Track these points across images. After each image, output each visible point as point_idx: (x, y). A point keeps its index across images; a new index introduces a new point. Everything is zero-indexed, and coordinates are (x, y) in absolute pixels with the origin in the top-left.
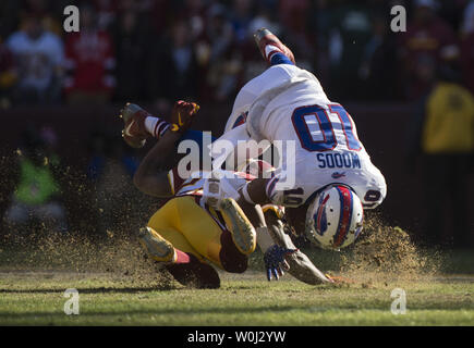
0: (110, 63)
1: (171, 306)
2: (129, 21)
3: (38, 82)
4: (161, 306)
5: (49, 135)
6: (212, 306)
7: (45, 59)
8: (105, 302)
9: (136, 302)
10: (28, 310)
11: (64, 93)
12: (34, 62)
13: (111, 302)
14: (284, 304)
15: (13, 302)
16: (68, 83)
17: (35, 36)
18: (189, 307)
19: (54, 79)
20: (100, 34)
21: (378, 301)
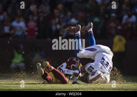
0: (36, 29)
1: (50, 88)
2: (41, 19)
3: (19, 33)
4: (48, 88)
5: (22, 46)
6: (60, 88)
7: (21, 28)
8: (34, 87)
9: (42, 87)
10: (16, 89)
11: (25, 36)
12: (18, 28)
13: (36, 87)
14: (78, 88)
15: (12, 87)
16: (26, 33)
17: (18, 22)
18: (55, 89)
19: (23, 33)
20: (35, 22)
21: (100, 88)
